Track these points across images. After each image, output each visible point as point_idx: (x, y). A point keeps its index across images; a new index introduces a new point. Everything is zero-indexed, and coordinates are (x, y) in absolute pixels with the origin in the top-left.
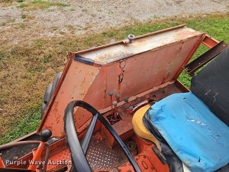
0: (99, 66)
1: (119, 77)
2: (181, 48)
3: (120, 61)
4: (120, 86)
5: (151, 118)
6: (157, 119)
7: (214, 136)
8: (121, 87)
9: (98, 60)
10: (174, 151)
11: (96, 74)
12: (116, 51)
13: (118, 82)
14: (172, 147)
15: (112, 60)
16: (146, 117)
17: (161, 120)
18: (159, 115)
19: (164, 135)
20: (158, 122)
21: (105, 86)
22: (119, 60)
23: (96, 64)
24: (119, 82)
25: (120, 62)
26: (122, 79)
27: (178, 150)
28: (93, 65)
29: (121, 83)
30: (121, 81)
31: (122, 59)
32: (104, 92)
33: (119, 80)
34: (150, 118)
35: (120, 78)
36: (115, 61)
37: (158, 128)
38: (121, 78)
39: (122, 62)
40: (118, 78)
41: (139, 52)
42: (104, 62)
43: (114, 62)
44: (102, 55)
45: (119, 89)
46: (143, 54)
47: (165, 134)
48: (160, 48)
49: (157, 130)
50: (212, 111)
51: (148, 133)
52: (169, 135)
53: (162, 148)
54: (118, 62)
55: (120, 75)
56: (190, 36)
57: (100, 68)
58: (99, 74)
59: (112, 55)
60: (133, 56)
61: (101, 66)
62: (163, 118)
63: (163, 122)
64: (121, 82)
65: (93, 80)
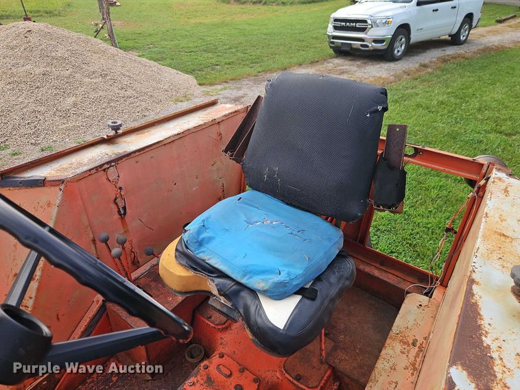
0: (58, 183)
1: (115, 202)
2: (220, 134)
3: (104, 168)
4: (126, 225)
5: (189, 247)
6: (200, 244)
7: (295, 233)
8: (130, 228)
9: (56, 175)
10: (239, 279)
11: (58, 202)
12: (93, 154)
13: (117, 216)
14: (233, 276)
15: (85, 168)
16: (179, 248)
17: (207, 243)
18: (202, 236)
19: (216, 264)
20: (203, 249)
21: (89, 228)
22: (101, 166)
23: (50, 181)
24: (120, 215)
25: (104, 170)
26: (124, 208)
27: (245, 275)
28: (44, 186)
29: (127, 218)
30: (122, 212)
31: (107, 163)
32: (93, 246)
33: (119, 212)
34: (187, 248)
35: (118, 206)
36: (93, 169)
37: (204, 258)
38: (121, 205)
39: (108, 168)
40: (113, 206)
41: (138, 148)
42: (69, 174)
43: (90, 170)
44: (64, 166)
45: (125, 232)
46: (148, 149)
47: (218, 260)
48: (179, 136)
49: (204, 261)
50: (287, 204)
51: (190, 273)
52: (224, 261)
53: (216, 285)
54: (100, 170)
55: (116, 199)
56: (227, 112)
57: (62, 187)
58: (63, 201)
59: (86, 161)
60: (128, 155)
61: (62, 181)
62: (210, 239)
63: (211, 246)
64: (125, 214)
65: (54, 218)
